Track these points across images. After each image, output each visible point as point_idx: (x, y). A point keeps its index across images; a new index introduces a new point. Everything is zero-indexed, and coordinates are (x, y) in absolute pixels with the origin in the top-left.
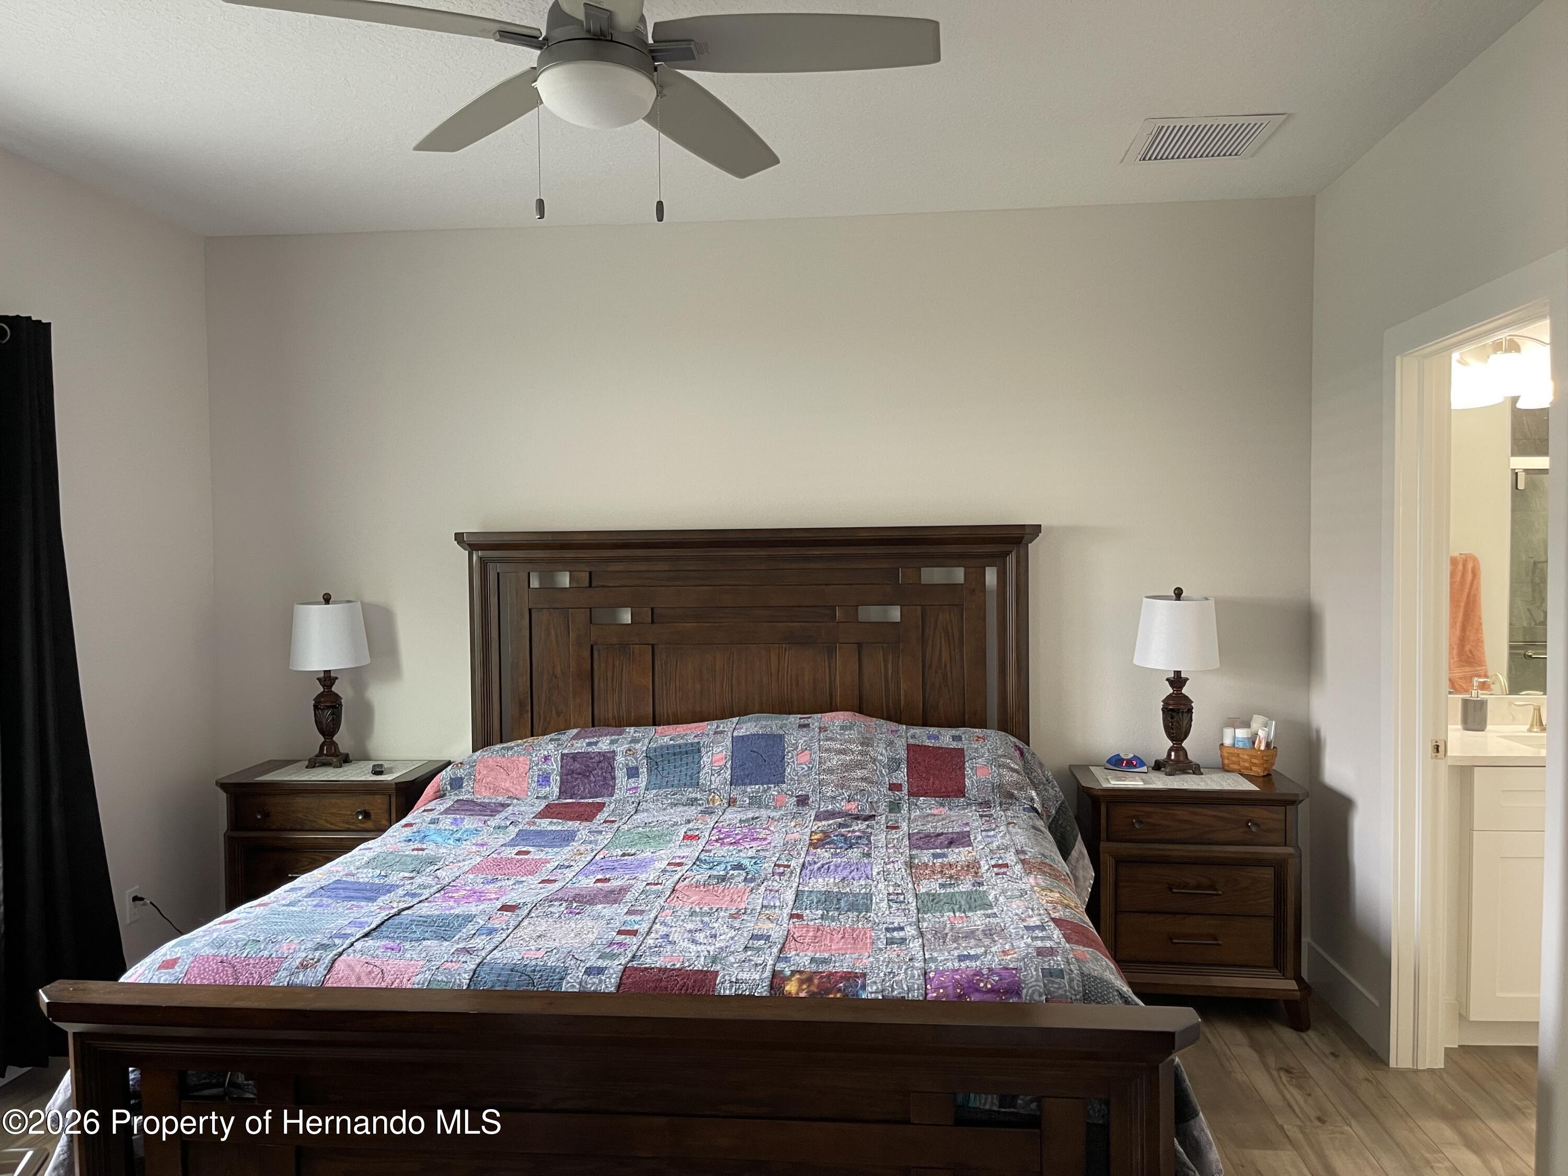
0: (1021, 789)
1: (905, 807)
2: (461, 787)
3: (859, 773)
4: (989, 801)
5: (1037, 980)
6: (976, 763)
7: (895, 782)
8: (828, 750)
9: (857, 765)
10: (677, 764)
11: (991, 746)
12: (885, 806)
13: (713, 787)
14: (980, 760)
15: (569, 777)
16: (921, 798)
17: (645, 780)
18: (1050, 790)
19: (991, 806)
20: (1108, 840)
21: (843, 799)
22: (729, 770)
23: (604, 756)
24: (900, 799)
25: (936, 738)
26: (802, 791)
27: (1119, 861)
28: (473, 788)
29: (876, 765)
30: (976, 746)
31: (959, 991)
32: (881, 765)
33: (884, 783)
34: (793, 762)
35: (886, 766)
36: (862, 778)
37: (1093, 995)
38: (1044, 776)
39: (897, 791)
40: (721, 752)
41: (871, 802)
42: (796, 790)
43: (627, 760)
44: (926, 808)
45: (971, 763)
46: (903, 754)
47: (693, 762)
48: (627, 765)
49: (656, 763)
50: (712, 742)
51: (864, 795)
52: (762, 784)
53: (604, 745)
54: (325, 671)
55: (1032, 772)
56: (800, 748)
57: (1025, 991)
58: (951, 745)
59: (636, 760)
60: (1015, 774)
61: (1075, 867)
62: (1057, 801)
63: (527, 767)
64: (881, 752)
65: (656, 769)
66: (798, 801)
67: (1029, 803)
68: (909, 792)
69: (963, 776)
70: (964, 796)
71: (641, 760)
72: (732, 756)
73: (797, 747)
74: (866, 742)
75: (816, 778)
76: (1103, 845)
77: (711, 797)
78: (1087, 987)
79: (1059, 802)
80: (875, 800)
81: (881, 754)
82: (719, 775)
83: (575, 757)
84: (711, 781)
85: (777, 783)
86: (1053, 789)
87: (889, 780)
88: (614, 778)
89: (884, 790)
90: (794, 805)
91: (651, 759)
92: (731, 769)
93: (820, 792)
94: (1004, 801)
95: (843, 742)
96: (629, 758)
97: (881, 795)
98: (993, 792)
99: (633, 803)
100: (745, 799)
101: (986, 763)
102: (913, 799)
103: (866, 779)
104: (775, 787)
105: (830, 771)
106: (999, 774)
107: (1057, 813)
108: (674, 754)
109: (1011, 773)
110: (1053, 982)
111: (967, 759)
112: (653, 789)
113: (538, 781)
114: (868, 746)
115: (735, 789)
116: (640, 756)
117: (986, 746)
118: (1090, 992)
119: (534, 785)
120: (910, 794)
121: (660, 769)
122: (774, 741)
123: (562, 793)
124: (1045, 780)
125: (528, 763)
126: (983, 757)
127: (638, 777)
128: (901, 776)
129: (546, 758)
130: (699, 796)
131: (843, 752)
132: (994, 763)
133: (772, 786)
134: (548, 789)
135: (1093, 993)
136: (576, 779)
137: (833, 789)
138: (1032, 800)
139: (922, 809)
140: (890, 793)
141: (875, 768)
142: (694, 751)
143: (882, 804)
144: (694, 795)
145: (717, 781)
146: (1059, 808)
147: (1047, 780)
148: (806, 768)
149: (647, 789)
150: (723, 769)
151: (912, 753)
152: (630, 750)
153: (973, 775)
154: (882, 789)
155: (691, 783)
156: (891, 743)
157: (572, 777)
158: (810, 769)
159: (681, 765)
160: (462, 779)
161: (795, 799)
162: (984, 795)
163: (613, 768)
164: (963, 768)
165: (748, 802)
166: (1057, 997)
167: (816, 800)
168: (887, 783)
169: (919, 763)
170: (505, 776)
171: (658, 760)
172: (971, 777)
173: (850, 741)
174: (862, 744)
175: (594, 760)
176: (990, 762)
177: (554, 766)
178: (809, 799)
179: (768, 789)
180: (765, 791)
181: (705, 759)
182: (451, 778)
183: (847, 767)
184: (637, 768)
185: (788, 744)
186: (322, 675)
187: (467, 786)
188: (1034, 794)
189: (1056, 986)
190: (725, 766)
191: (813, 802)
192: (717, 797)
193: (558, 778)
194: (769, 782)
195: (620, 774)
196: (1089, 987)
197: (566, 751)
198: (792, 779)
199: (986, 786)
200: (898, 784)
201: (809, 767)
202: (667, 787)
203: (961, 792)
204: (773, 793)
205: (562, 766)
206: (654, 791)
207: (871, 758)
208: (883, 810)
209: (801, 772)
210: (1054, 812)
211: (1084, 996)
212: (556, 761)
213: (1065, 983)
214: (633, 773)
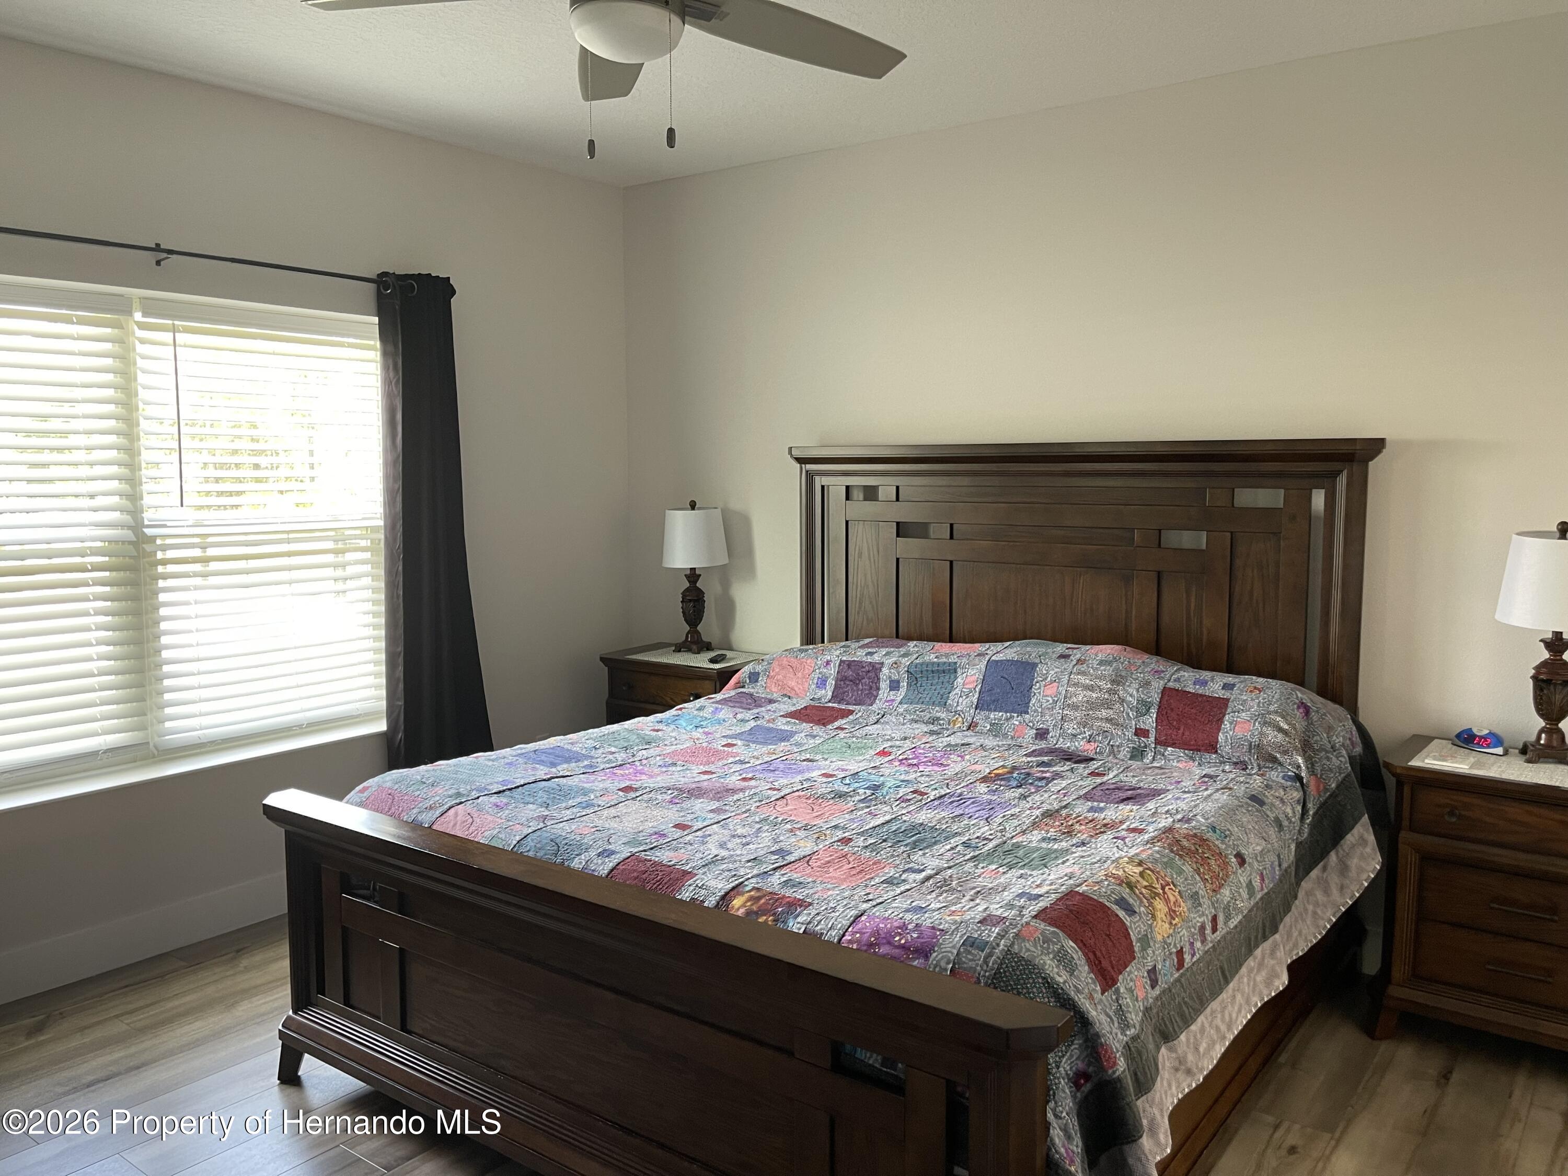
0: (1285, 752)
1: (1150, 756)
2: (757, 681)
3: (1104, 713)
4: (1244, 761)
5: (954, 947)
6: (1238, 717)
7: (1142, 727)
8: (1076, 685)
9: (1103, 704)
10: (934, 682)
11: (1264, 699)
12: (1127, 751)
13: (959, 708)
14: (1244, 714)
15: (842, 683)
16: (1169, 749)
17: (903, 694)
18: (1334, 759)
19: (1247, 768)
20: (1412, 829)
21: (1083, 738)
22: (977, 693)
23: (873, 666)
24: (1146, 747)
25: (1204, 683)
26: (1044, 724)
27: (1427, 858)
28: (765, 683)
29: (1123, 706)
30: (1245, 698)
31: (873, 939)
32: (1128, 707)
33: (1131, 727)
34: (1039, 693)
35: (1135, 709)
36: (1107, 719)
37: (1007, 977)
38: (1330, 742)
39: (1144, 737)
40: (975, 674)
41: (1112, 746)
42: (1037, 722)
43: (890, 672)
44: (1173, 760)
45: (1232, 717)
46: (1156, 697)
47: (948, 682)
48: (890, 677)
49: (916, 678)
50: (968, 663)
51: (1107, 737)
52: (1006, 712)
53: (876, 658)
54: (691, 569)
55: (1314, 736)
56: (1049, 679)
57: (934, 955)
58: (1217, 693)
59: (898, 673)
60: (1280, 736)
61: (1348, 854)
62: (1340, 773)
63: (812, 669)
64: (1132, 693)
65: (916, 684)
66: (1037, 734)
67: (1295, 770)
68: (1156, 739)
69: (1219, 729)
70: (1216, 752)
71: (903, 674)
72: (983, 680)
73: (1046, 679)
74: (1118, 680)
75: (1059, 713)
76: (1403, 835)
77: (955, 718)
78: (1004, 966)
79: (1343, 775)
80: (1117, 743)
81: (1131, 696)
82: (967, 698)
83: (850, 664)
84: (958, 702)
85: (1020, 713)
86: (1337, 758)
87: (1136, 724)
88: (878, 689)
89: (1130, 734)
90: (1032, 738)
91: (911, 674)
92: (980, 693)
93: (1061, 728)
94: (1262, 763)
95: (1093, 677)
96: (893, 671)
97: (1125, 739)
98: (1250, 751)
99: (878, 714)
100: (986, 725)
101: (1249, 719)
102: (1160, 749)
103: (1111, 720)
104: (1018, 717)
105: (1075, 707)
106: (1261, 733)
107: (1338, 787)
108: (933, 672)
109: (1276, 733)
110: (970, 953)
111: (1229, 710)
112: (906, 703)
113: (817, 684)
114: (1118, 685)
115: (979, 713)
116: (903, 670)
117: (1258, 698)
118: (1005, 972)
119: (813, 686)
120: (1158, 742)
121: (918, 685)
122: (1025, 669)
123: (834, 698)
124: (1329, 746)
125: (813, 665)
126: (1249, 711)
127: (898, 690)
128: (1150, 721)
129: (828, 663)
130: (943, 716)
131: (1091, 688)
132: (1259, 720)
133: (1015, 715)
134: (823, 692)
135: (1007, 974)
136: (847, 686)
137: (1075, 726)
138: (1299, 767)
139: (1169, 760)
140: (1135, 738)
141: (1122, 709)
142: (951, 670)
143: (1124, 750)
144: (938, 715)
145: (964, 703)
146: (1342, 782)
147: (1332, 748)
148: (1051, 702)
149: (901, 703)
150: (972, 692)
151: (1166, 698)
152: (896, 663)
153: (1231, 730)
154: (1127, 733)
155: (939, 702)
156: (1147, 684)
157: (845, 683)
158: (1055, 702)
159: (937, 683)
160: (758, 674)
161: (1035, 731)
162: (1238, 754)
163: (879, 679)
164: (1220, 721)
165: (988, 728)
166: (965, 969)
167: (1055, 736)
168: (1134, 727)
169: (1172, 710)
170: (792, 676)
171: (918, 676)
172: (1227, 732)
173: (1100, 678)
174: (1113, 682)
175: (864, 670)
176: (1254, 718)
177: (832, 671)
178: (1048, 734)
179: (1011, 718)
180: (1007, 719)
181: (959, 680)
182: (750, 673)
183: (1092, 705)
184: (898, 682)
185: (1038, 675)
186: (688, 572)
187: (762, 680)
188: (1300, 760)
189: (969, 957)
190: (975, 689)
191: (1052, 737)
192: (960, 719)
193: (834, 682)
194: (1013, 711)
195: (884, 685)
196: (1007, 967)
197: (844, 658)
198: (1036, 711)
199: (1242, 745)
200: (1145, 730)
201: (1054, 700)
202: (917, 703)
203: (1212, 747)
204: (1015, 722)
205: (838, 672)
206: (906, 706)
207: (1120, 698)
208: (1124, 756)
209: (1045, 705)
210: (1333, 785)
211: (995, 974)
212: (834, 667)
213: (981, 957)
214: (894, 685)
